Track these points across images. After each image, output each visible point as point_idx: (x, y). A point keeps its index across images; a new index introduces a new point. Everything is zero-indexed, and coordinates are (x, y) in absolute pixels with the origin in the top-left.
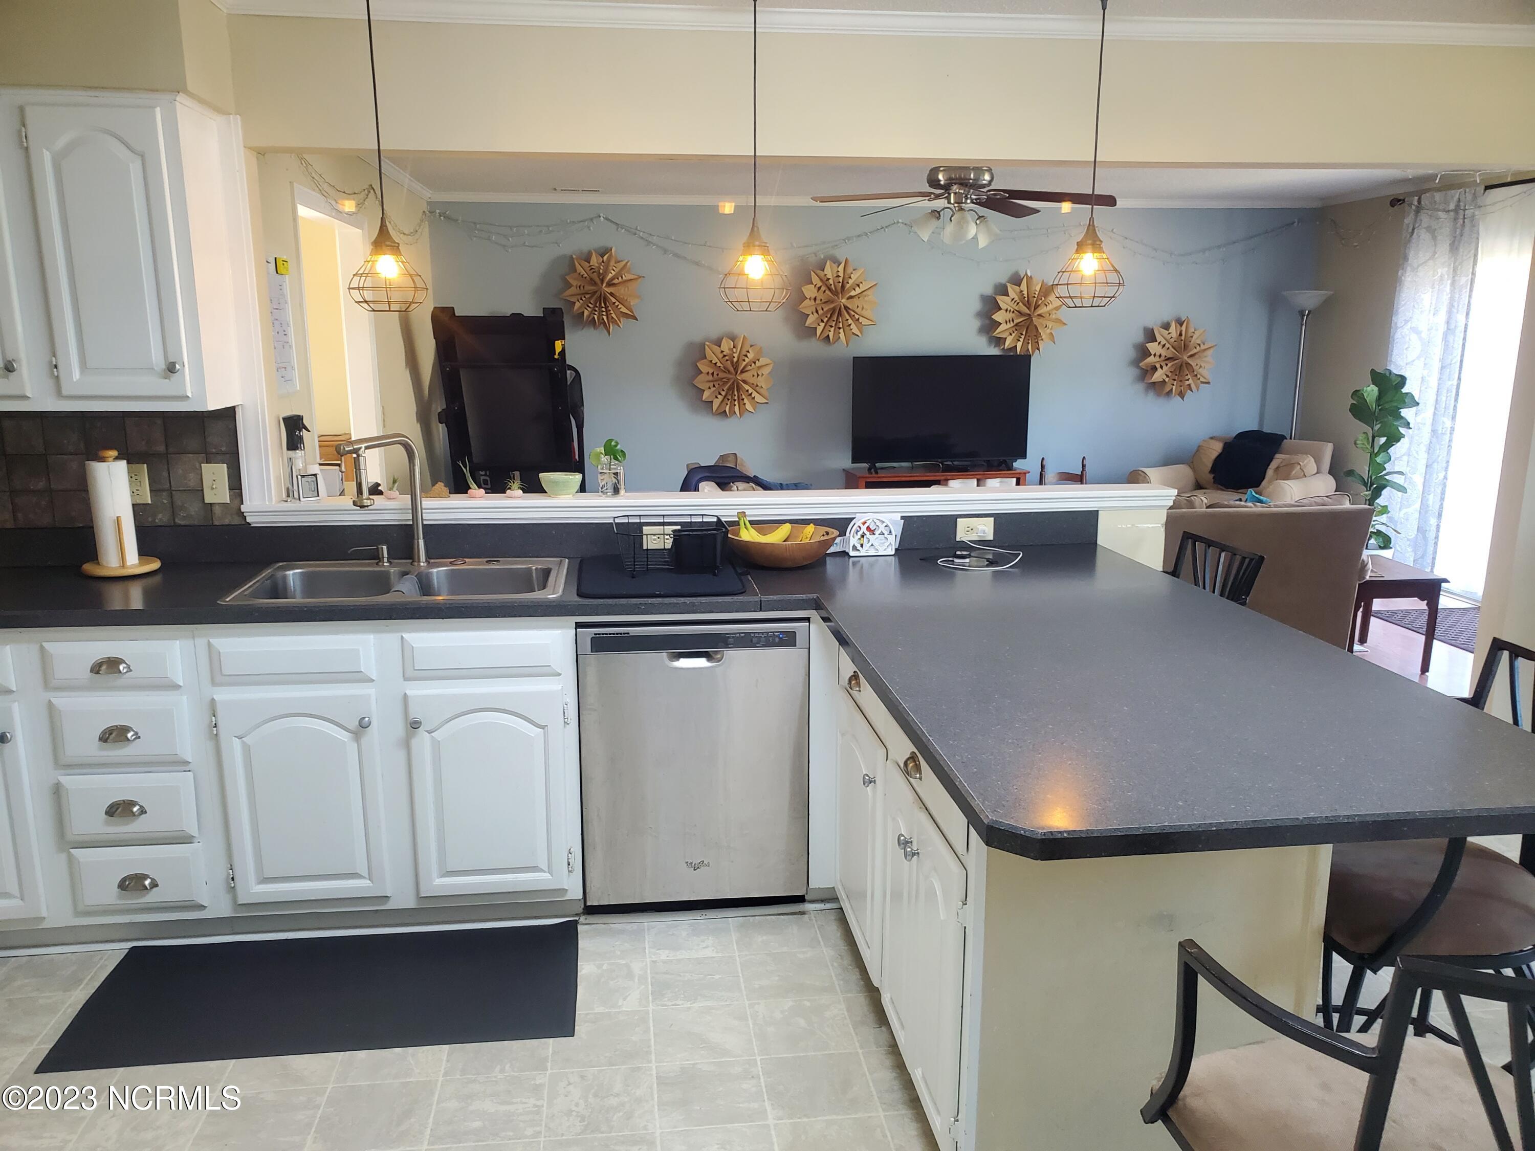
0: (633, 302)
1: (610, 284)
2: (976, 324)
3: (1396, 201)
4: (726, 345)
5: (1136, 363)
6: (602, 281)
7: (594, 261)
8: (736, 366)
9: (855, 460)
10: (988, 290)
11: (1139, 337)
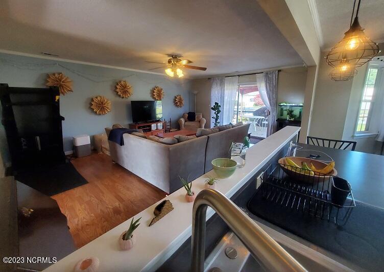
0: (71, 87)
1: (63, 82)
2: (150, 95)
3: (209, 79)
4: (99, 98)
5: (174, 102)
6: (60, 81)
7: (56, 75)
8: (102, 103)
9: (134, 122)
10: (152, 89)
11: (174, 98)
